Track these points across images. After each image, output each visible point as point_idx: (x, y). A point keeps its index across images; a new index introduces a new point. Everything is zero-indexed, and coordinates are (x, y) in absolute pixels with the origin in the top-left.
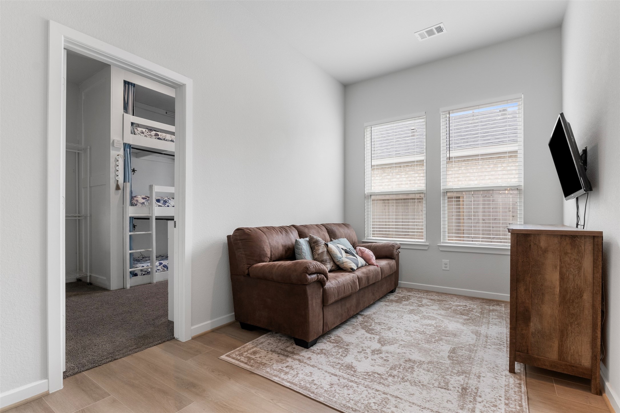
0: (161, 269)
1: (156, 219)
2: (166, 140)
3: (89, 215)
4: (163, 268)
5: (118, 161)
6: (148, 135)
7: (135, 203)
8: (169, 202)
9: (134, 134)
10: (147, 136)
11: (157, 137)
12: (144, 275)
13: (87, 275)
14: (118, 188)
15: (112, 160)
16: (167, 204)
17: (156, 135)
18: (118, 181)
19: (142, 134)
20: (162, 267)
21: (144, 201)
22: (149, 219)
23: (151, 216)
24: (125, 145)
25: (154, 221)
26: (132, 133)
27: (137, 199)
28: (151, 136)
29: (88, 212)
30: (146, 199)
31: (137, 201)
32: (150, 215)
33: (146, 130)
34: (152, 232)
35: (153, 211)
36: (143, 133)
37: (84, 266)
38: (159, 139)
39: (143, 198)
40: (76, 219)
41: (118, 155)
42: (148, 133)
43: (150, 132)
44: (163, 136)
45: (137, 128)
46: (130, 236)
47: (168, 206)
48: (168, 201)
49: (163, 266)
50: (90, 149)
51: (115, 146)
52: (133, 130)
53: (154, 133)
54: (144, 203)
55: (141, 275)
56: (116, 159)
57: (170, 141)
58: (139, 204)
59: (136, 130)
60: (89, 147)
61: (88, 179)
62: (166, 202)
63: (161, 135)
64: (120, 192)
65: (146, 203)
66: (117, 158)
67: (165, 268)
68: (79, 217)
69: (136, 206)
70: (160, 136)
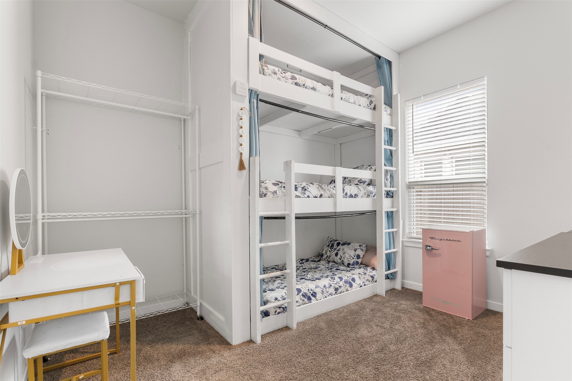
0: (300, 300)
1: (297, 218)
2: (306, 88)
3: (198, 212)
4: (303, 299)
5: (241, 119)
6: (283, 77)
7: (264, 192)
8: (309, 190)
9: (262, 74)
10: (281, 78)
11: (294, 81)
12: (279, 313)
13: (196, 304)
14: (241, 166)
15: (233, 117)
16: (307, 193)
17: (293, 78)
18: (241, 154)
19: (274, 76)
20: (301, 296)
21: (275, 188)
22: (284, 218)
23: (288, 215)
24: (251, 91)
25: (293, 220)
26: (260, 73)
27: (266, 185)
28: (286, 79)
29: (198, 208)
30: (279, 186)
31: (267, 189)
32: (287, 212)
33: (279, 70)
34: (291, 242)
35: (292, 205)
36: (275, 73)
37: (192, 284)
38: (296, 84)
39: (275, 184)
40: (182, 218)
41: (242, 109)
42: (281, 73)
43: (284, 73)
44: (302, 80)
45: (267, 65)
46: (261, 249)
47: (308, 197)
48: (308, 188)
49: (303, 295)
50: (199, 110)
51: (237, 92)
52: (262, 68)
53: (289, 75)
54: (276, 193)
55: (275, 314)
56: (238, 115)
57: (312, 88)
58: (269, 193)
59: (265, 68)
60: (197, 107)
61: (197, 156)
62: (306, 189)
63: (299, 79)
64: (245, 172)
65: (279, 192)
66: (240, 114)
67: (306, 298)
68: (186, 214)
69: (265, 198)
70: (298, 81)
